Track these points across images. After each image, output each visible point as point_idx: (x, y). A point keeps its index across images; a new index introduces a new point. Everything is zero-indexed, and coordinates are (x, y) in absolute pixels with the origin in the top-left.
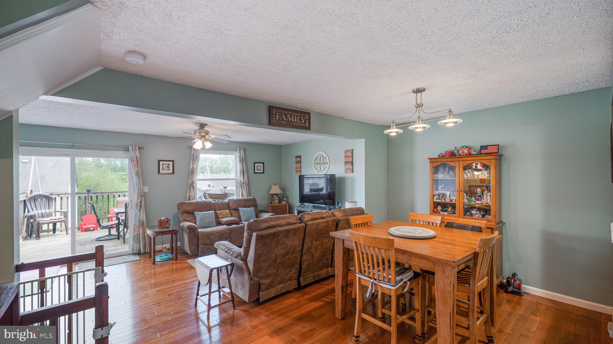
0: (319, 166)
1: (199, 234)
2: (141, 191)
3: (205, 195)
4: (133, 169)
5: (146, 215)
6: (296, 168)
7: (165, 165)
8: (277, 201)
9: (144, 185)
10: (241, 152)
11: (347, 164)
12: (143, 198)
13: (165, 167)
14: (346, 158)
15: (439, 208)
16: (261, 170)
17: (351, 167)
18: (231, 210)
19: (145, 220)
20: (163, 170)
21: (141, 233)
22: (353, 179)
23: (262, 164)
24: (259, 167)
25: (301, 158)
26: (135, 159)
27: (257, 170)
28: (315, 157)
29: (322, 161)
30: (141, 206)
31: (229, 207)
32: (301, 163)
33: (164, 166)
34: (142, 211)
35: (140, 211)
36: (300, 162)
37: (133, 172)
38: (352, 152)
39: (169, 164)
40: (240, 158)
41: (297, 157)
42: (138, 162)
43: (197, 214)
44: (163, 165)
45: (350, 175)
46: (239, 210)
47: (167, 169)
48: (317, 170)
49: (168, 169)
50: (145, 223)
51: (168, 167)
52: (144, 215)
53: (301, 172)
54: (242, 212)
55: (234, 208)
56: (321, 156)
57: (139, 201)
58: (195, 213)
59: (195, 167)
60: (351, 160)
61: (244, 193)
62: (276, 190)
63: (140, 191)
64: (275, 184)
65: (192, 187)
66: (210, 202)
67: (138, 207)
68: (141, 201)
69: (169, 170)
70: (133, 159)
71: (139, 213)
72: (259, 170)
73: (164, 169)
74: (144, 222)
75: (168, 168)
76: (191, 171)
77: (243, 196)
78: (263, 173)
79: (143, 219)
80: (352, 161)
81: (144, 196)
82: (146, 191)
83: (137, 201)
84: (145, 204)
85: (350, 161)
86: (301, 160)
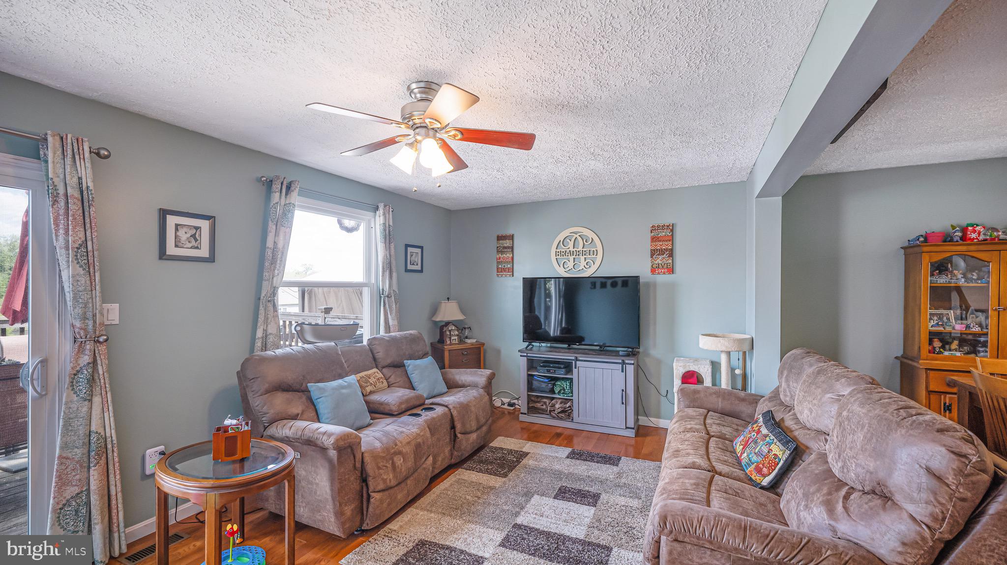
0: (571, 258)
1: (367, 459)
2: (95, 322)
3: (302, 329)
4: (61, 231)
5: (114, 412)
6: (498, 263)
7: (185, 229)
8: (456, 338)
9: (104, 301)
10: (387, 215)
11: (658, 255)
12: (102, 348)
13: (183, 235)
14: (655, 241)
15: (937, 344)
16: (417, 265)
17: (670, 261)
18: (384, 367)
19: (111, 432)
20: (176, 246)
21: (93, 487)
22: (672, 288)
23: (419, 251)
24: (414, 256)
25: (513, 239)
26: (73, 192)
27: (411, 264)
28: (561, 237)
29: (580, 248)
30: (92, 381)
31: (375, 359)
32: (512, 251)
33: (181, 233)
34: (97, 400)
35: (90, 401)
36: (512, 248)
37: (60, 243)
38: (672, 230)
39: (197, 228)
40: (385, 230)
41: (499, 238)
42: (86, 204)
43: (320, 389)
44: (177, 230)
45: (662, 278)
46: (404, 366)
47: (190, 245)
48: (565, 266)
49: (193, 243)
50: (109, 446)
51: (194, 236)
52: (106, 415)
53: (513, 272)
54: (416, 372)
55: (389, 361)
56: (579, 238)
57: (86, 359)
58: (311, 386)
59: (280, 245)
60: (670, 247)
61: (391, 322)
62: (450, 312)
63: (90, 323)
64: (448, 299)
65: (270, 305)
66: (323, 352)
67: (83, 387)
68: (95, 362)
69: (197, 248)
70: (61, 191)
71: (85, 409)
72: (413, 264)
73: (180, 244)
74: (109, 440)
75: (196, 240)
76: (271, 255)
77: (388, 329)
78: (421, 271)
79: (101, 431)
80: (672, 250)
81: (106, 340)
82: (113, 323)
83: (77, 360)
84: (110, 370)
85: (666, 250)
86: (513, 244)
